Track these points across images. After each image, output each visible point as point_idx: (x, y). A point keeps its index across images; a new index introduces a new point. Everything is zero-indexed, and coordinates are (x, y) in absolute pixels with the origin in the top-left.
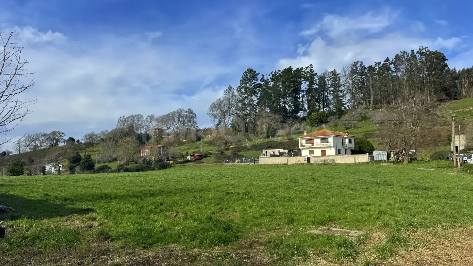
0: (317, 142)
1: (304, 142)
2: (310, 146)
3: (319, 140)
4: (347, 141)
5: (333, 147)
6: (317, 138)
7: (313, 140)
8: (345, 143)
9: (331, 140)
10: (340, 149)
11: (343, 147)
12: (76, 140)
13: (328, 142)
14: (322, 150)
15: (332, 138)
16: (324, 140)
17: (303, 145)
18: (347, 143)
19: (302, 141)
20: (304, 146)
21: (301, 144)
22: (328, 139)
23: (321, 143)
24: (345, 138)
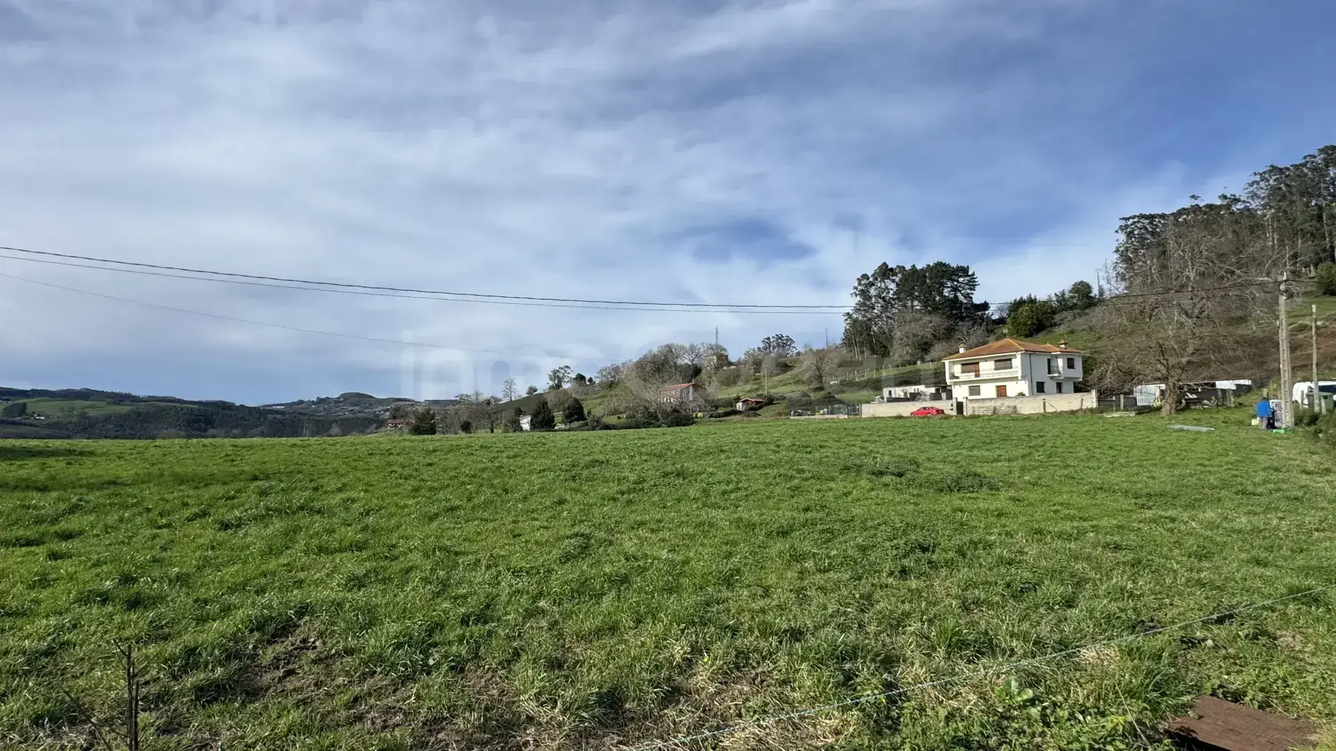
0: (987, 368)
1: (957, 369)
2: (972, 376)
3: (991, 364)
4: (1061, 363)
5: (1023, 377)
6: (986, 360)
7: (978, 363)
8: (1056, 369)
9: (1017, 362)
10: (1043, 383)
11: (1052, 378)
12: (587, 377)
13: (1011, 367)
14: (998, 387)
15: (1019, 355)
16: (1004, 363)
17: (956, 375)
18: (1061, 369)
19: (953, 368)
20: (957, 378)
21: (950, 373)
22: (1010, 360)
23: (996, 369)
24: (1057, 357)
